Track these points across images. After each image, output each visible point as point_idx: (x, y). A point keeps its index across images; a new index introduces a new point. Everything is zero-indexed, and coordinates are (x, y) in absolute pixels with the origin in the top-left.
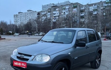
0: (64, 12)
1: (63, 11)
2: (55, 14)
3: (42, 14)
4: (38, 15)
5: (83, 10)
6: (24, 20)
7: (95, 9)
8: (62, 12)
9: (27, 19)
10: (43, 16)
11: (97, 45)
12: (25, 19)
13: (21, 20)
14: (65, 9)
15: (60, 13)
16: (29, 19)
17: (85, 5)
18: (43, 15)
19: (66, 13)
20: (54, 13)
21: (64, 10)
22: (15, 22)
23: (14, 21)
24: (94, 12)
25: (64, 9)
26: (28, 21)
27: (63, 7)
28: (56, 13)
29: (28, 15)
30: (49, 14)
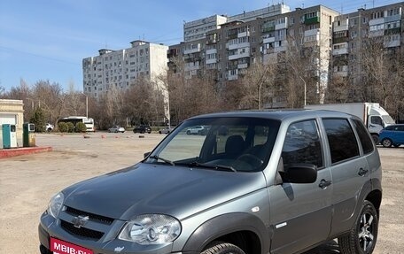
0: (270, 44)
1: (265, 41)
2: (233, 52)
3: (186, 52)
4: (169, 56)
5: (342, 33)
6: (120, 77)
7: (392, 27)
8: (262, 44)
9: (129, 73)
10: (189, 60)
11: (363, 172)
12: (122, 74)
13: (107, 79)
14: (271, 32)
15: (253, 50)
16: (139, 72)
17: (352, 15)
18: (187, 58)
19: (276, 45)
20: (231, 48)
21: (270, 36)
22: (86, 86)
23: (85, 83)
24: (386, 38)
25: (267, 32)
26: (133, 80)
27: (265, 26)
28: (236, 50)
29: (134, 60)
30: (212, 51)
